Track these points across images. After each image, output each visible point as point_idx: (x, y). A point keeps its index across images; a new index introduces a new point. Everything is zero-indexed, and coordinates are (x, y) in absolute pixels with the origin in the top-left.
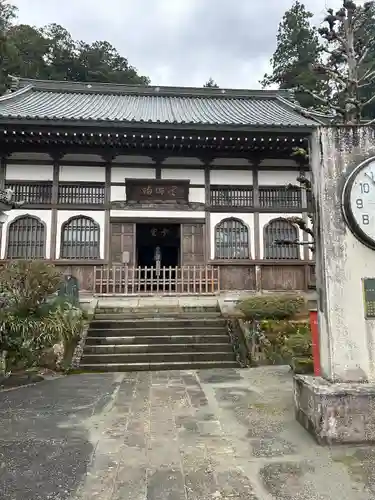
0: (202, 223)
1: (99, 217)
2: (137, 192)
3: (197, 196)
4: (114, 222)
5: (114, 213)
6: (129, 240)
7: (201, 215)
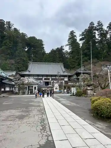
0: (51, 82)
1: (42, 81)
2: (45, 79)
3: (50, 79)
4: (43, 82)
5: (43, 81)
6: (44, 83)
7: (51, 81)
